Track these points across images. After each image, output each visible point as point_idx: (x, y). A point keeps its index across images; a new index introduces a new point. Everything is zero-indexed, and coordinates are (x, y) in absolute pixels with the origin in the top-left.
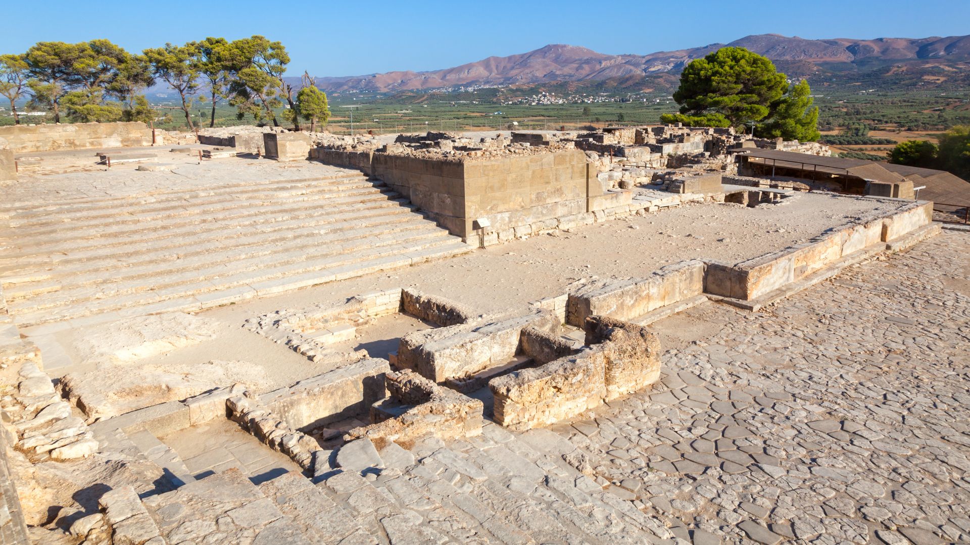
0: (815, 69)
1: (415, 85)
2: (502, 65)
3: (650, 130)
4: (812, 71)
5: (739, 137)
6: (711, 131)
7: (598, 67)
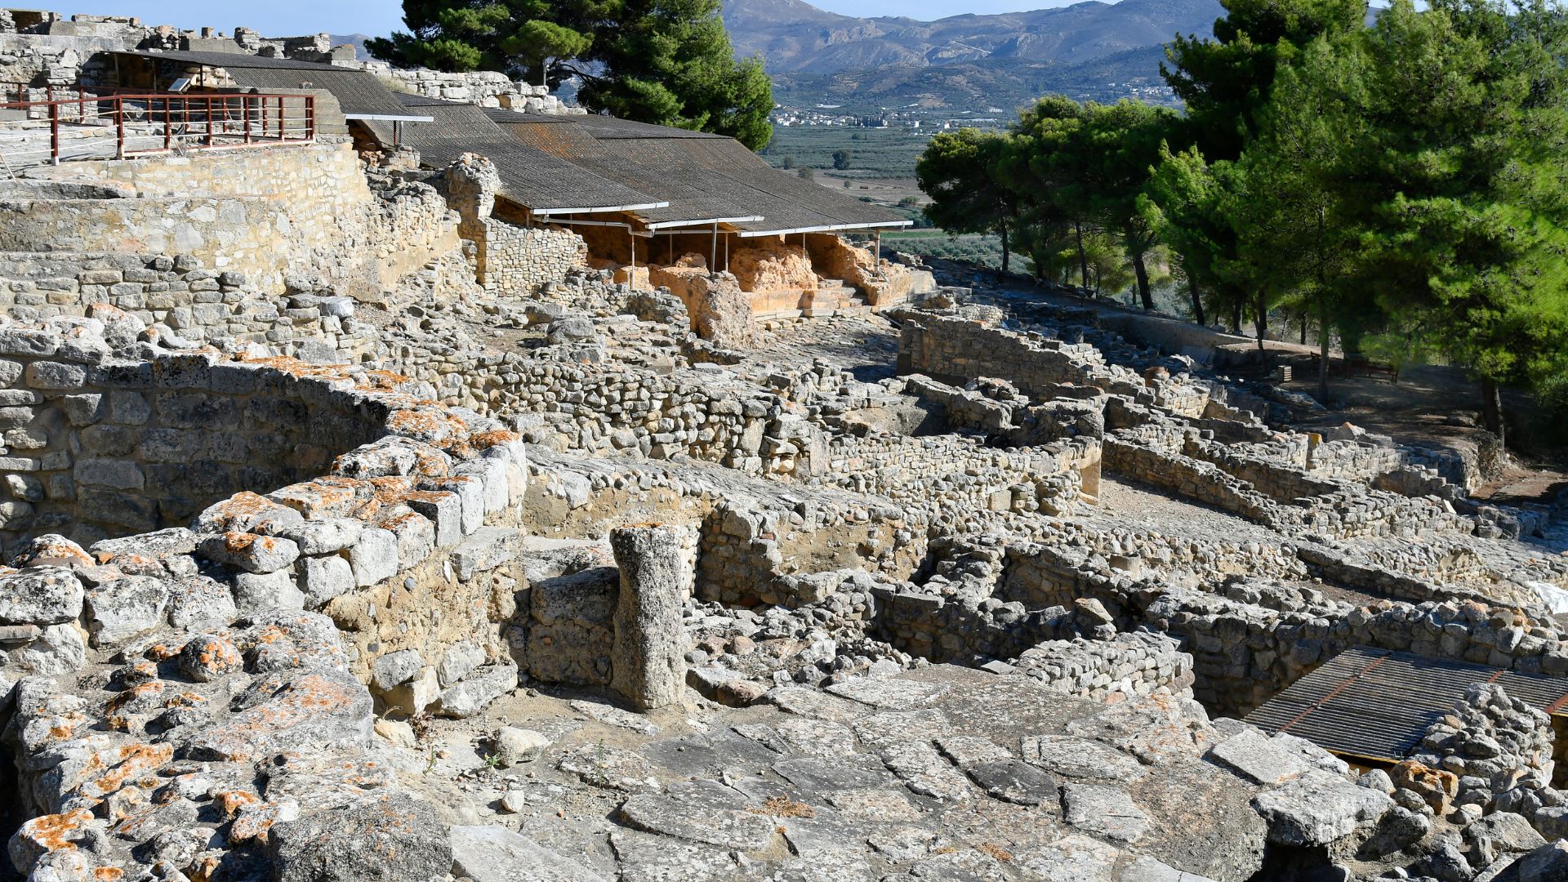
7: (819, 43)
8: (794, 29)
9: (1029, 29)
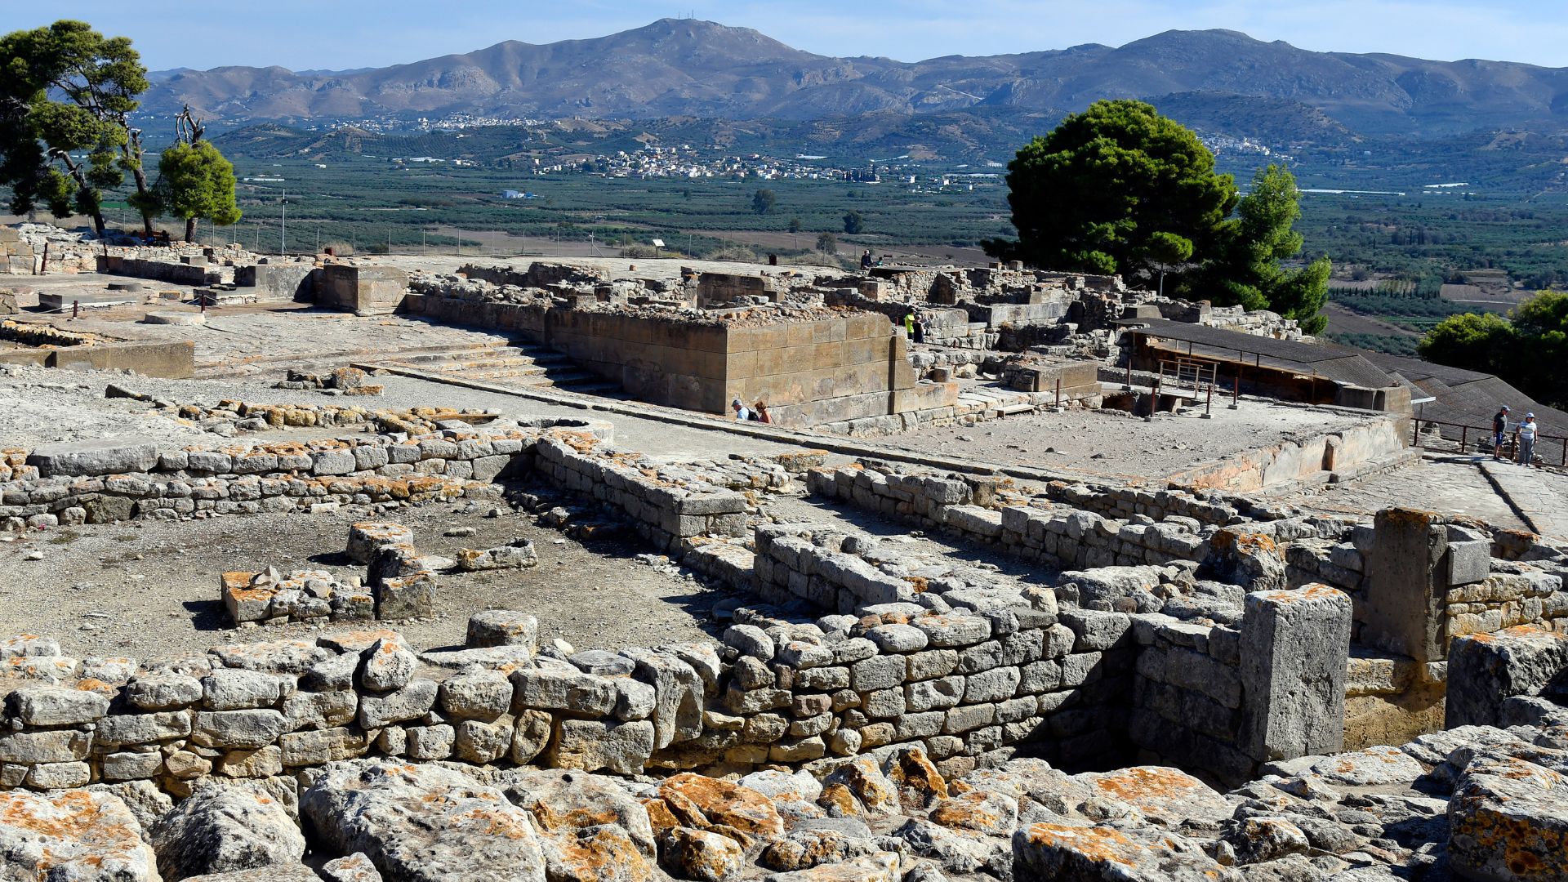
0: (1325, 122)
1: (293, 107)
2: (536, 65)
3: (963, 275)
4: (1319, 127)
5: (1131, 296)
6: (1080, 282)
7: (791, 85)
8: (764, 69)
9: (1024, 73)
